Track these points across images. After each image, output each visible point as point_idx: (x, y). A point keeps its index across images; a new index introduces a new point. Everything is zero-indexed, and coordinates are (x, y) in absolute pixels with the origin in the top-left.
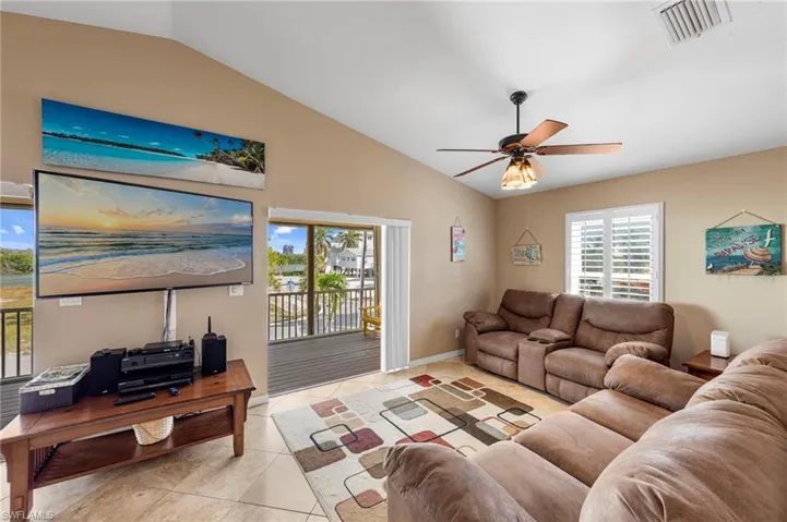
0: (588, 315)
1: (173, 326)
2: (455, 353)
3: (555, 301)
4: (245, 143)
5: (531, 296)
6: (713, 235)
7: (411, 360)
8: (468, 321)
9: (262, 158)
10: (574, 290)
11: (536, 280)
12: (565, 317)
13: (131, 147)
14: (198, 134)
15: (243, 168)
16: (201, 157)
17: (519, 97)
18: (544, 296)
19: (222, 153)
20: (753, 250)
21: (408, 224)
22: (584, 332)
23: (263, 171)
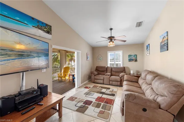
0: (113, 70)
1: (24, 84)
2: (87, 81)
3: (107, 68)
4: (47, 25)
5: (102, 67)
6: (130, 56)
7: (81, 84)
8: (91, 73)
9: (51, 30)
10: (109, 66)
11: (102, 64)
12: (109, 70)
13: (8, 17)
14: (33, 19)
15: (46, 33)
16: (34, 27)
17: (111, 29)
18: (105, 67)
19: (40, 27)
20: (134, 58)
21: (80, 52)
22: (113, 73)
23: (51, 34)
